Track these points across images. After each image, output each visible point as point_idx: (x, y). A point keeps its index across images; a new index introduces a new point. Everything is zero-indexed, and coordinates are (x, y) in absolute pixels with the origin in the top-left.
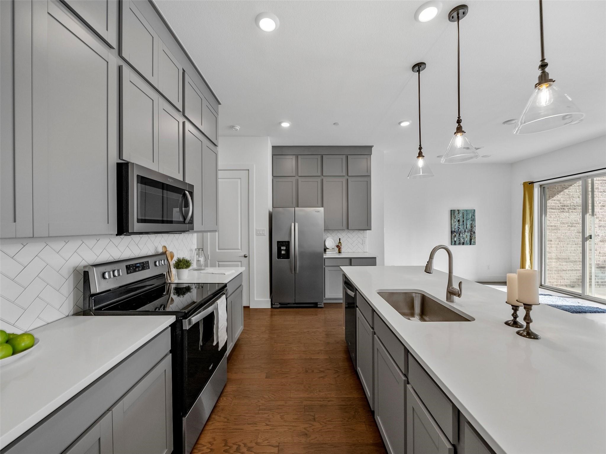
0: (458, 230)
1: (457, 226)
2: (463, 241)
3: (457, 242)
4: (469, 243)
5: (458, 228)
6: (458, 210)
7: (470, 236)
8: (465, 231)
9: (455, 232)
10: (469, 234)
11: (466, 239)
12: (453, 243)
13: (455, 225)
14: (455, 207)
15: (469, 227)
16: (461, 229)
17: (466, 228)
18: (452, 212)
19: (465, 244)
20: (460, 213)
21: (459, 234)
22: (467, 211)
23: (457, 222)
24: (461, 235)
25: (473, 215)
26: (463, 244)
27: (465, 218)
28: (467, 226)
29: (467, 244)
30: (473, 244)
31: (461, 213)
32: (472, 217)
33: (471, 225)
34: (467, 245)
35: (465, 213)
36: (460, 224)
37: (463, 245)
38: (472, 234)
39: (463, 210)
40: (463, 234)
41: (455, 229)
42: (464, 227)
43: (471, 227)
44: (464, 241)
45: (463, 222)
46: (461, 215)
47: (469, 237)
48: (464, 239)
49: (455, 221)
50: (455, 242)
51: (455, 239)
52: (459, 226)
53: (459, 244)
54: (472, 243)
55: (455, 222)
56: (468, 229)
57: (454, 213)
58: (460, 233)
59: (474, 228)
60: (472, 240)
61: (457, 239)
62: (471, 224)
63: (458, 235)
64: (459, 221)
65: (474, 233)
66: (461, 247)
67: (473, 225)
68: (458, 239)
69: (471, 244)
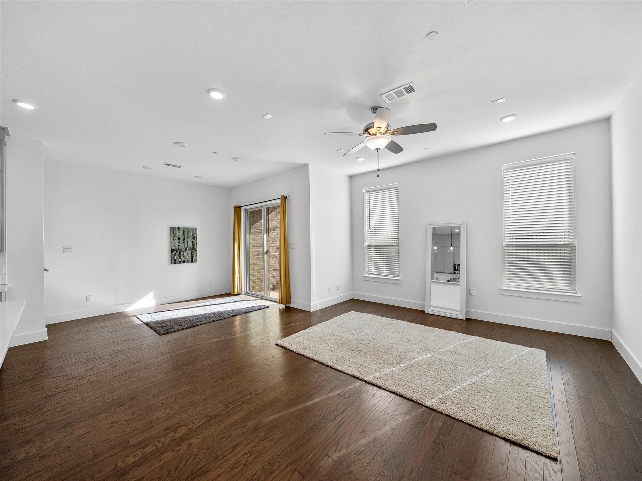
0: (179, 248)
1: (177, 244)
2: (184, 259)
3: (177, 261)
4: (191, 261)
5: (178, 246)
6: (178, 228)
7: (192, 254)
8: (186, 249)
9: (175, 250)
10: (190, 252)
11: (188, 257)
12: (173, 262)
13: (175, 243)
14: (176, 225)
15: (190, 245)
16: (182, 247)
17: (188, 246)
18: (172, 230)
19: (186, 262)
20: (180, 230)
21: (180, 253)
22: (188, 228)
23: (177, 240)
24: (182, 253)
25: (195, 233)
26: (184, 262)
27: (186, 236)
28: (189, 244)
29: (188, 262)
30: (195, 262)
31: (181, 231)
32: (193, 235)
33: (192, 243)
34: (189, 263)
35: (186, 230)
36: (181, 242)
37: (183, 263)
38: (193, 252)
39: (184, 228)
40: (184, 252)
41: (175, 247)
42: (185, 245)
43: (193, 245)
44: (185, 259)
45: (184, 239)
46: (181, 232)
47: (190, 255)
48: (185, 257)
49: (175, 239)
50: (175, 260)
51: (175, 258)
52: (180, 243)
53: (180, 262)
54: (194, 260)
55: (175, 240)
56: (189, 246)
57: (174, 230)
58: (181, 251)
59: (196, 246)
60: (194, 258)
61: (177, 258)
62: (193, 242)
63: (178, 253)
64: (179, 239)
65: (196, 250)
66: (182, 265)
67: (195, 242)
68: (178, 258)
69: (192, 262)
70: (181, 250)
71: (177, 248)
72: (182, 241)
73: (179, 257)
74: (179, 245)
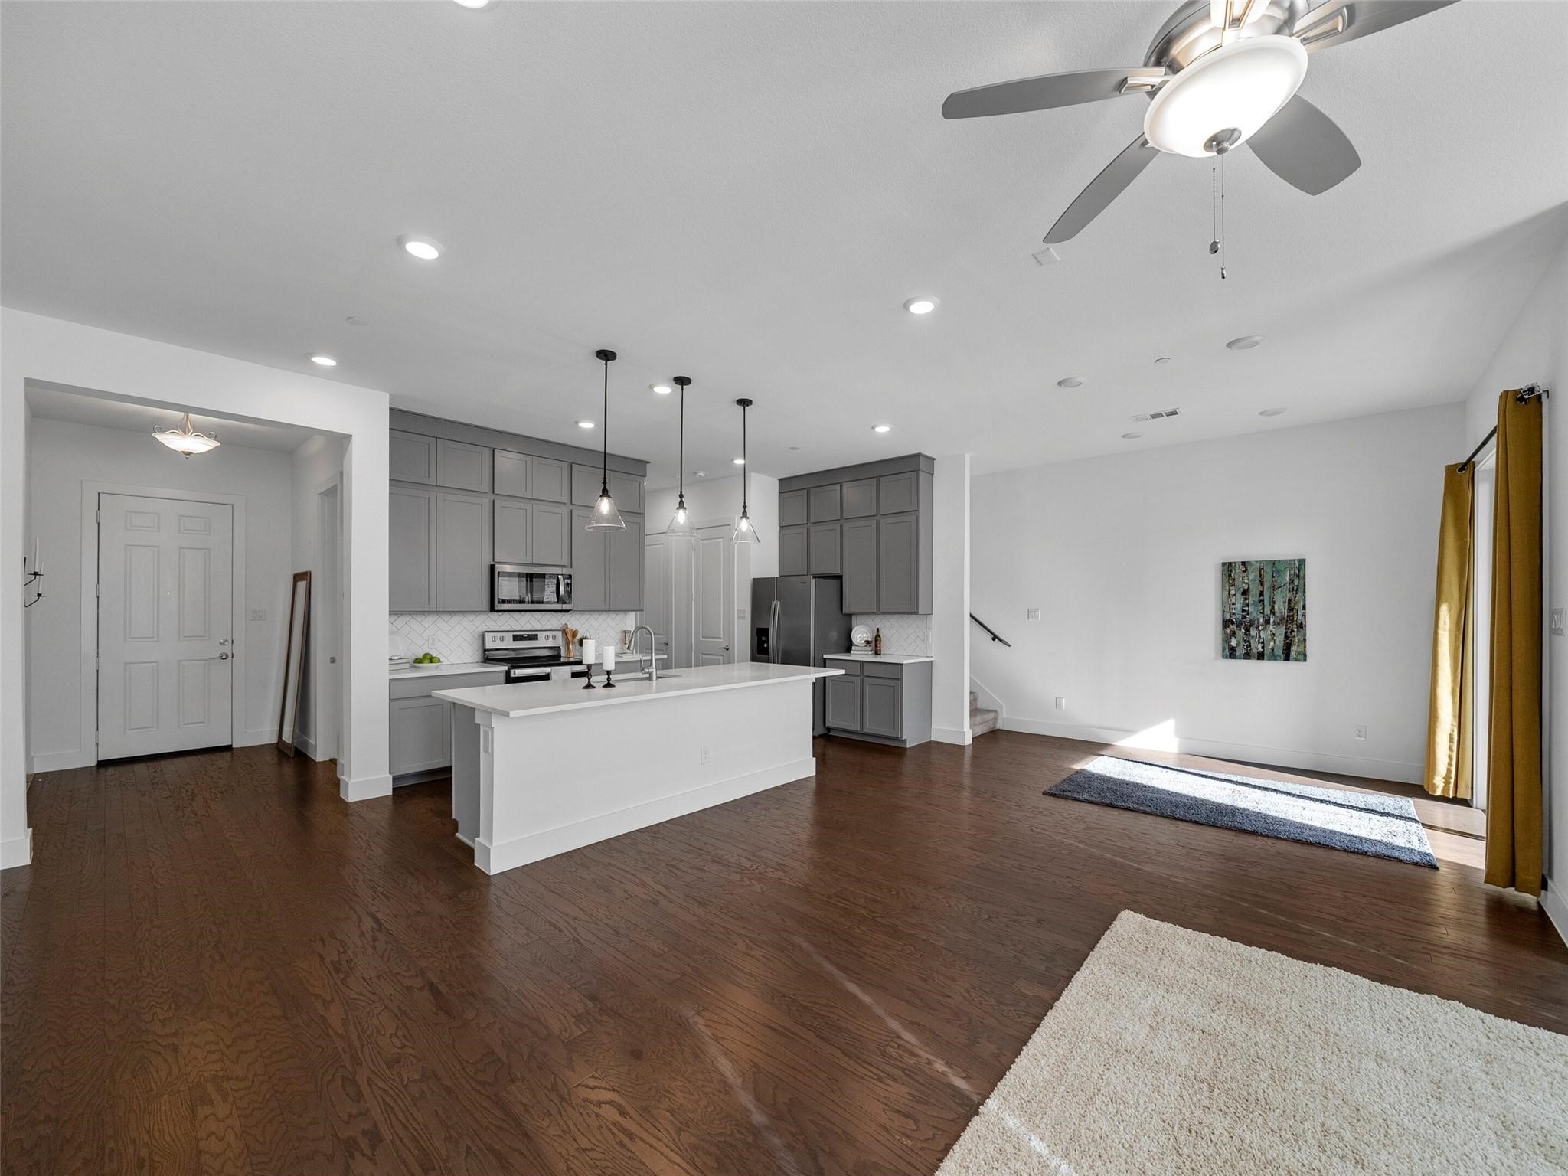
0: (1244, 617)
1: (1239, 606)
2: (1260, 649)
3: (1240, 651)
4: (1282, 656)
5: (1243, 611)
6: (1244, 563)
7: (1286, 637)
8: (1267, 622)
9: (1233, 623)
10: (1282, 630)
11: (1272, 643)
12: (1227, 652)
13: (1233, 604)
14: (1237, 555)
15: (1280, 609)
16: (1255, 614)
17: (1273, 612)
18: (1228, 568)
19: (1265, 657)
20: (1250, 570)
21: (1248, 630)
22: (1274, 563)
23: (1239, 595)
24: (1253, 632)
25: (1299, 576)
26: (1261, 656)
27: (1267, 584)
28: (1276, 607)
29: (1273, 657)
30: (1296, 660)
31: (1252, 572)
32: (1292, 581)
33: (1289, 604)
34: (1276, 660)
35: (1268, 569)
36: (1251, 602)
37: (1258, 659)
38: (1292, 631)
39: (1261, 562)
40: (1260, 628)
41: (1234, 614)
42: (1263, 609)
43: (1291, 609)
44: (1263, 648)
45: (1261, 594)
46: (1253, 575)
47: (1280, 639)
48: (1263, 643)
49: (1233, 592)
50: (1233, 649)
51: (1234, 643)
52: (1248, 605)
53: (1247, 656)
54: (1293, 654)
55: (1235, 595)
56: (1277, 614)
57: (1231, 571)
58: (1251, 625)
59: (1301, 612)
60: (1294, 648)
61: (1238, 643)
62: (1290, 600)
63: (1243, 630)
64: (1245, 592)
65: (1301, 626)
66: (1253, 664)
67: (1298, 602)
68: (1242, 643)
69: (1287, 658)
70: (1251, 623)
71: (1239, 617)
72: (1253, 597)
73: (1245, 641)
74: (1247, 609)
